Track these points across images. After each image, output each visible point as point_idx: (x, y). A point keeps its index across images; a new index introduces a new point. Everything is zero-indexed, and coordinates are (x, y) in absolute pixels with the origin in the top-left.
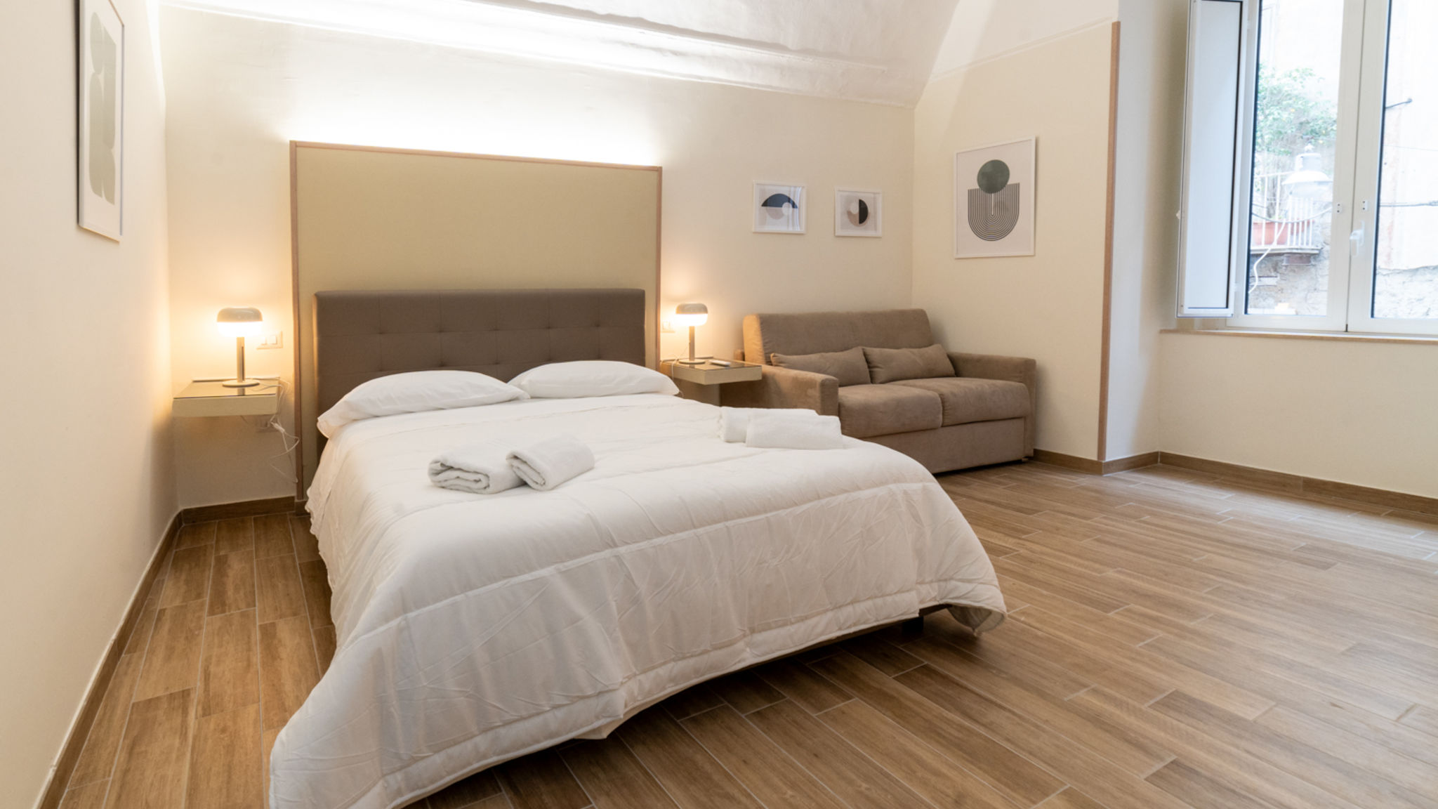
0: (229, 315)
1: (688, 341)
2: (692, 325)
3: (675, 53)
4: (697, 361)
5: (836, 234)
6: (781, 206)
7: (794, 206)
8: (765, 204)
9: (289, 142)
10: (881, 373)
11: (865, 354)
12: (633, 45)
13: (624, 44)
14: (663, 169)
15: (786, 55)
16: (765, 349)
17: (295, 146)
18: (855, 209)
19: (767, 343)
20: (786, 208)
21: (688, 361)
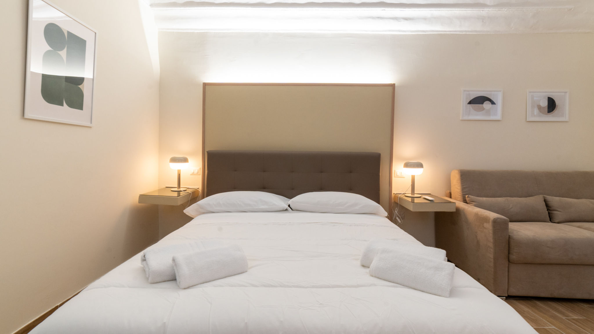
0: (174, 160)
1: (410, 184)
2: (413, 174)
3: (406, 19)
4: (416, 195)
5: (527, 120)
6: (483, 104)
7: (493, 103)
8: (470, 103)
9: (202, 84)
10: (558, 215)
11: (545, 201)
12: (378, 18)
13: (373, 18)
14: (396, 85)
15: (485, 9)
16: (463, 192)
17: (205, 85)
18: (545, 104)
19: (464, 188)
20: (487, 105)
21: (410, 195)
